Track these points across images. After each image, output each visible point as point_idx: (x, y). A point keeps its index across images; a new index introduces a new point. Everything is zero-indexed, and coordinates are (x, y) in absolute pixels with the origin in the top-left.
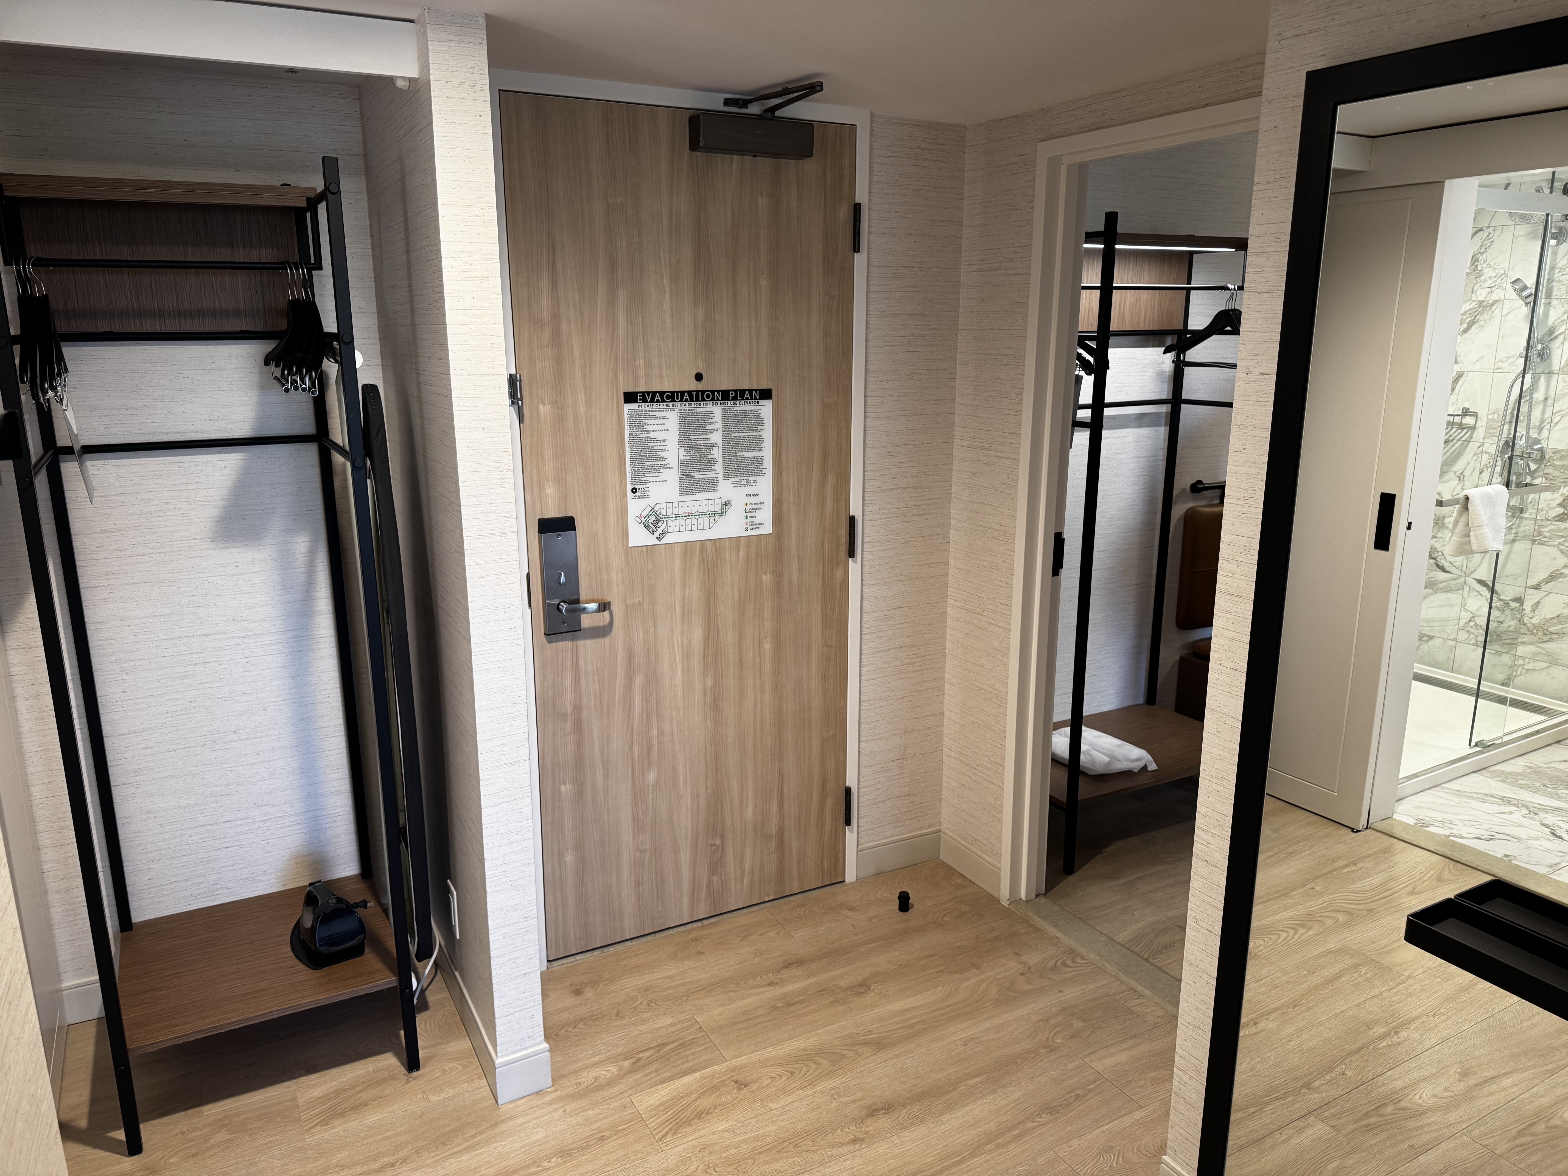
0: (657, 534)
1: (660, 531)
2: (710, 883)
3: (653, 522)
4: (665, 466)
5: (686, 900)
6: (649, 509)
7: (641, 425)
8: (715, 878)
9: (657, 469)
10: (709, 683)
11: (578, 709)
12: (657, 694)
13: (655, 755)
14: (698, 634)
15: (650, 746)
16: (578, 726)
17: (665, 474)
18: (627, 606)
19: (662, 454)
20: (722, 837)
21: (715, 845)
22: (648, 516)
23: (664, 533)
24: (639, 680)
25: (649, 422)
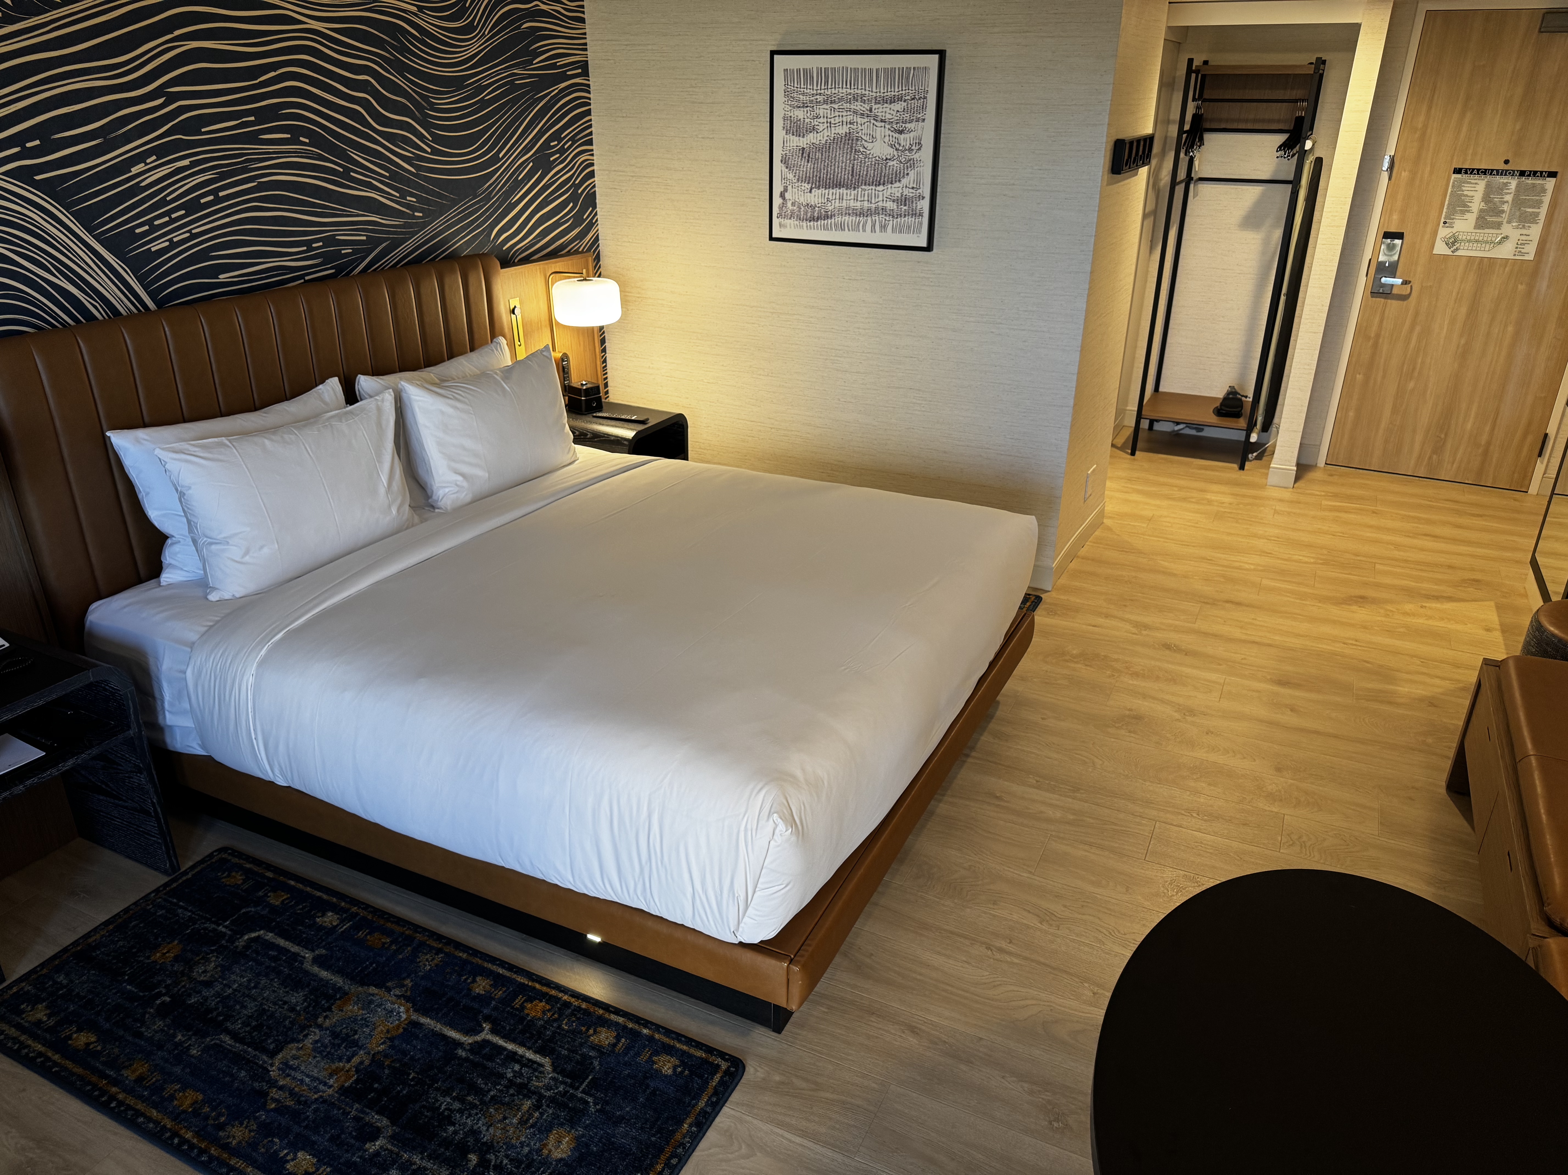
0: (1452, 249)
1: (1455, 247)
2: (1430, 458)
3: (1452, 242)
4: (1468, 211)
5: (1413, 462)
6: (1452, 234)
7: (1460, 187)
8: (1435, 457)
9: (1463, 212)
10: (1463, 341)
11: (1378, 336)
12: (1427, 340)
13: (1416, 374)
14: (1464, 310)
15: (1414, 369)
16: (1375, 345)
17: (1468, 216)
18: (1422, 286)
19: (1469, 204)
20: (1446, 435)
21: (1440, 437)
22: (1450, 238)
23: (1457, 249)
24: (1418, 329)
25: (1466, 185)
